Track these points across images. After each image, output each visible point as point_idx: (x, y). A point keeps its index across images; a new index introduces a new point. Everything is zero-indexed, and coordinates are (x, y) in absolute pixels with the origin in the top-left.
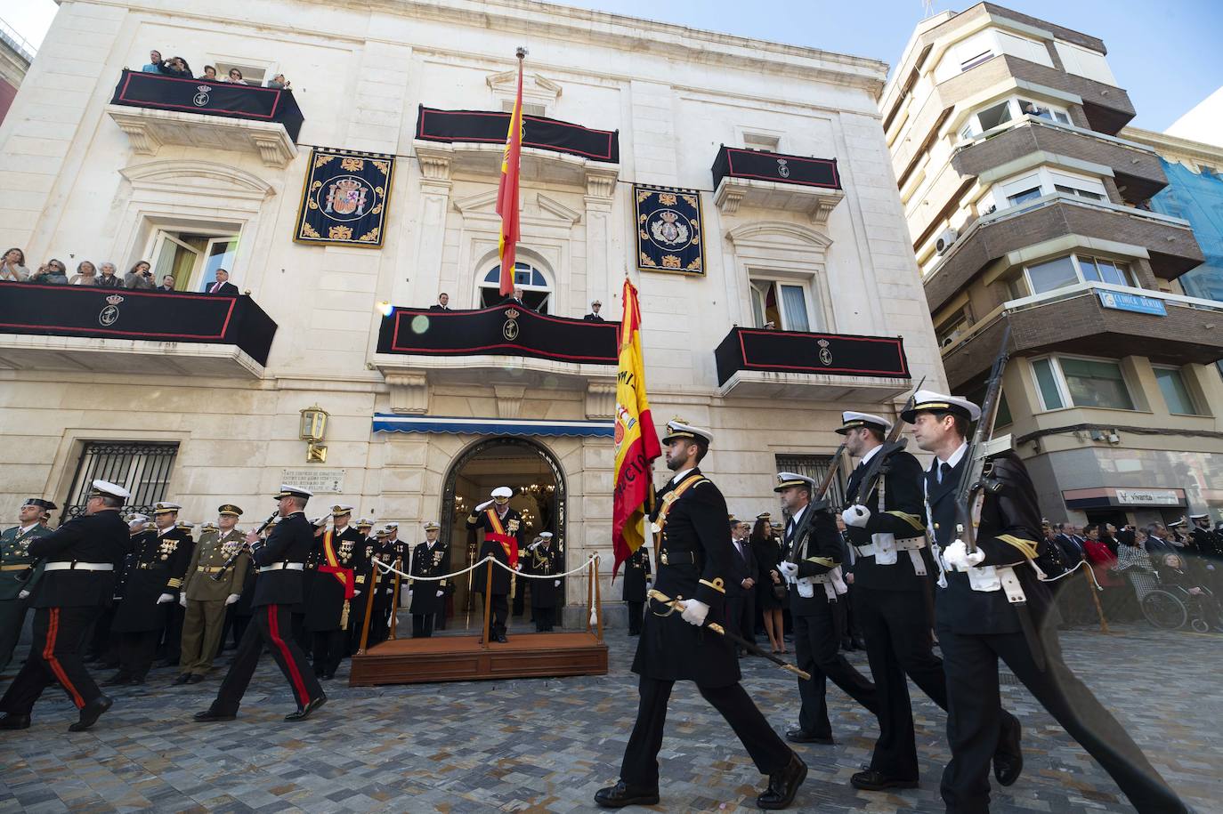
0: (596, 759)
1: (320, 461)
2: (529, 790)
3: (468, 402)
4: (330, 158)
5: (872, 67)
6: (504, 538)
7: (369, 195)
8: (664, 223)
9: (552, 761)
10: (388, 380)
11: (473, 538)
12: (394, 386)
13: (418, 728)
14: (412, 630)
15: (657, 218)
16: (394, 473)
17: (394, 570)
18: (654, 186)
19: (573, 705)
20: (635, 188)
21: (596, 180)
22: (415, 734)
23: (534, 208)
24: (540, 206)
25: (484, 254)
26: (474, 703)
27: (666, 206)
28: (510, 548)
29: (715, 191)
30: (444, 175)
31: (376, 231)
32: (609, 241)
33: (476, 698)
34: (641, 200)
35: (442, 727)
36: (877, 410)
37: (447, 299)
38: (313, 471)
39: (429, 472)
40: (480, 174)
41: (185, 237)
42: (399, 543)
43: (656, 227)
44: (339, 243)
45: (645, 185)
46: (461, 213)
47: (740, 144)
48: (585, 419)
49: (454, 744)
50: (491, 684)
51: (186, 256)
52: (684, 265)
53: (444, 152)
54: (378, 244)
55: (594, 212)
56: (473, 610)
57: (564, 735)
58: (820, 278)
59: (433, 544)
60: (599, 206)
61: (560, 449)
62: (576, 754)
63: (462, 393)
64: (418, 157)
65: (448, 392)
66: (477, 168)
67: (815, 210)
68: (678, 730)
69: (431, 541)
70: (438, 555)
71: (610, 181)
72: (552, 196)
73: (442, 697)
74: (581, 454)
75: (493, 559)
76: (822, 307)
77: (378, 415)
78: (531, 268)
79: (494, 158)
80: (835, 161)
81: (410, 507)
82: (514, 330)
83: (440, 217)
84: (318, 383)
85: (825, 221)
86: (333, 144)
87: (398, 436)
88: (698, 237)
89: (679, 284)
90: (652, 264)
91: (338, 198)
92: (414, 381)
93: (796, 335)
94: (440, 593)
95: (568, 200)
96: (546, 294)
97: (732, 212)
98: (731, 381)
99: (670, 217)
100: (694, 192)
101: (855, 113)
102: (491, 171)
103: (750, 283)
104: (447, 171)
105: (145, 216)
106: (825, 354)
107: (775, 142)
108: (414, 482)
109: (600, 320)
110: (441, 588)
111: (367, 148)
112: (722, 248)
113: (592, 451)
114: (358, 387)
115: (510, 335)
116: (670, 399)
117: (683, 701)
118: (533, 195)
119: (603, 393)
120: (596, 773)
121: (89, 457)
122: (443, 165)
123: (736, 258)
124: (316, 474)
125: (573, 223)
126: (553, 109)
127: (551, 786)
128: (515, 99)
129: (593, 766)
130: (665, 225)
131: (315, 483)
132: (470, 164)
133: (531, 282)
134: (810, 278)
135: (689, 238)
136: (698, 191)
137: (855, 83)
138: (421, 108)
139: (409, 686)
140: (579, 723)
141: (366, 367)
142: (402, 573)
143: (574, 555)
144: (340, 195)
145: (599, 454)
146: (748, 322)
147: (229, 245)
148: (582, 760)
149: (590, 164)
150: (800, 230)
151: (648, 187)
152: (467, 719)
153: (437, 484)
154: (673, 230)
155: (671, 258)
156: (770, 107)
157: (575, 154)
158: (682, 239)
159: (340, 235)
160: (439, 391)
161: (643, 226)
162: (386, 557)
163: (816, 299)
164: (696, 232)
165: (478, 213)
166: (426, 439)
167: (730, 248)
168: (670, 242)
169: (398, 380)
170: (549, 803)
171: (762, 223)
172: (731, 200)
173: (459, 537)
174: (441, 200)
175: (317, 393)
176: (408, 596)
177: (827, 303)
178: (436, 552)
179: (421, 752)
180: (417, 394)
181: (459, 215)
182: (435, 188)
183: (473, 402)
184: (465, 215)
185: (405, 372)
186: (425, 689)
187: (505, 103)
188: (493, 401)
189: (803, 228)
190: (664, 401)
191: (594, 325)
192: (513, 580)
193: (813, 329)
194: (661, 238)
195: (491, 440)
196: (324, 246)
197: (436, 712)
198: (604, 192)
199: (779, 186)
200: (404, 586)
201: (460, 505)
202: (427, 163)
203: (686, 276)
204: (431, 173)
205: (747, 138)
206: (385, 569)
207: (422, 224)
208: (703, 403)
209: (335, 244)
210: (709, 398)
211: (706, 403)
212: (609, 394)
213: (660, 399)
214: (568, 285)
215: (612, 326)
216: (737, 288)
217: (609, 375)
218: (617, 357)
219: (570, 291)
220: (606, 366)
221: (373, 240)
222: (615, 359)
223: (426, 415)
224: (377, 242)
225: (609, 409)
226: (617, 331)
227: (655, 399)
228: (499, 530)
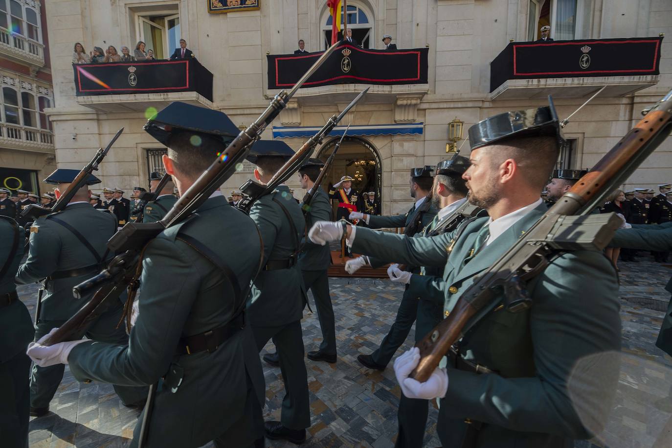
3: (323, 116)
25: (324, 3)
36: (617, 102)
37: (304, 44)
41: (153, 18)
44: (234, 9)
48: (394, 123)
51: (157, 32)
61: (378, 143)
63: (319, 111)
65: (311, 111)
74: (391, 146)
76: (592, 12)
77: (275, 128)
78: (357, 9)
82: (348, 64)
84: (241, 110)
87: (287, 139)
93: (562, 44)
96: (367, 30)
98: (501, 89)
105: (129, 8)
106: (585, 59)
113: (398, 144)
115: (346, 69)
116: (452, 105)
119: (406, 104)
121: (150, 157)
133: (357, 22)
141: (264, 98)
143: (386, 205)
145: (402, 146)
146: (522, 37)
147: (176, 20)
159: (234, 3)
160: (306, 110)
166: (302, 141)
175: (241, 116)
177: (598, 7)
180: (294, 113)
183: (326, 116)
190: (448, 107)
193: (578, 37)
195: (337, 139)
196: (226, 13)
208: (476, 105)
209: (231, 10)
210: (481, 102)
211: (478, 106)
212: (410, 105)
213: (445, 105)
214: (384, 20)
215: (415, 52)
216: (518, 3)
217: (411, 92)
218: (417, 77)
219: (385, 25)
220: (410, 85)
221: (254, 4)
222: (416, 79)
223: (300, 126)
224: (256, 5)
225: (410, 116)
226: (419, 57)
227: (442, 106)
228: (347, 202)
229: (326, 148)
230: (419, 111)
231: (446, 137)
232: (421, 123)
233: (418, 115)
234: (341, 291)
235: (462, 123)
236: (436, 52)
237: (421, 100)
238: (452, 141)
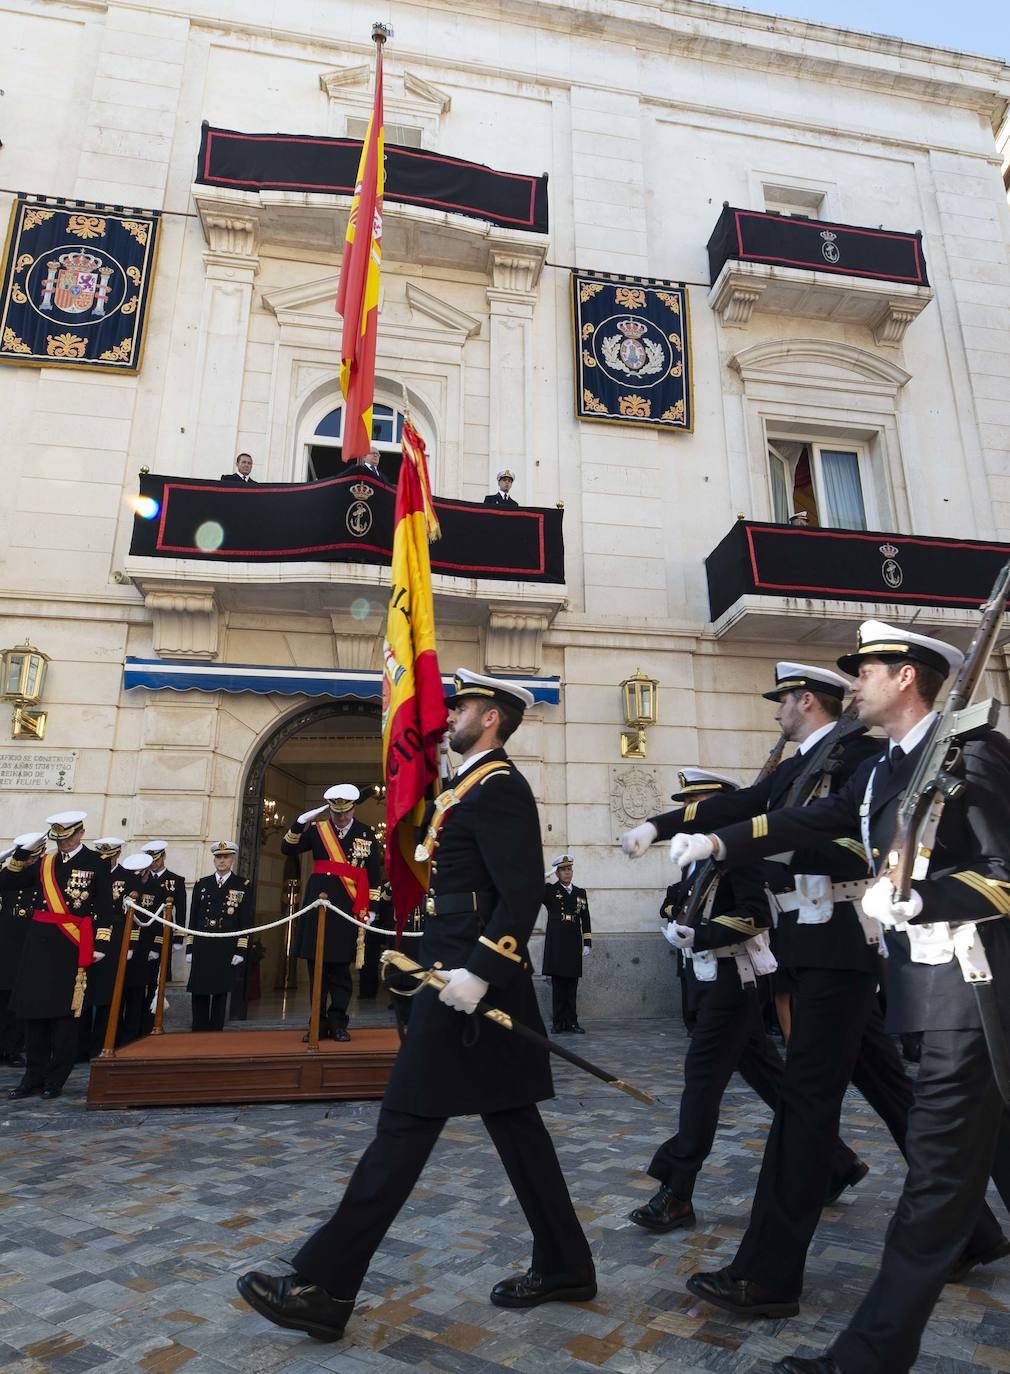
0: (495, 1228)
1: (35, 736)
2: (383, 1276)
3: (288, 647)
4: (47, 215)
5: (988, 72)
6: (346, 869)
7: (116, 282)
8: (624, 338)
9: (422, 1232)
10: (150, 601)
11: (293, 870)
12: (159, 611)
13: (201, 1177)
14: (191, 1019)
15: (611, 330)
16: (160, 759)
17: (160, 920)
18: (607, 275)
19: (458, 1144)
20: (576, 278)
21: (508, 261)
22: (197, 1186)
23: (401, 309)
24: (412, 306)
25: (313, 387)
26: (295, 1139)
27: (627, 310)
28: (356, 886)
29: (712, 285)
30: (245, 248)
31: (127, 344)
32: (529, 365)
33: (297, 1130)
34: (585, 298)
35: (241, 1175)
37: (250, 463)
38: (24, 753)
39: (219, 758)
40: (307, 247)
42: (169, 875)
43: (609, 346)
44: (63, 364)
45: (591, 272)
46: (275, 314)
47: (757, 204)
49: (261, 1202)
50: (322, 1109)
52: (657, 412)
53: (245, 207)
54: (132, 366)
55: (504, 319)
56: (293, 988)
57: (443, 1190)
58: (887, 439)
59: (226, 878)
60: (512, 307)
62: (461, 1220)
63: (274, 626)
64: (199, 215)
65: (251, 624)
66: (303, 237)
67: (882, 321)
68: (630, 1184)
69: (222, 873)
70: (234, 897)
71: (533, 264)
72: (431, 287)
73: (242, 1128)
75: (326, 903)
76: (888, 489)
77: (132, 660)
78: (395, 413)
79: (332, 219)
80: (918, 236)
81: (187, 815)
82: (365, 519)
83: (239, 321)
84: (28, 604)
85: (899, 341)
86: (53, 190)
87: (167, 696)
88: (681, 365)
89: (647, 445)
90: (602, 409)
91: (62, 285)
92: (194, 604)
93: (842, 536)
94: (237, 959)
95: (460, 296)
97: (740, 322)
98: (732, 611)
99: (633, 328)
100: (676, 286)
101: (955, 152)
102: (328, 243)
103: (768, 446)
104: (251, 241)
106: (891, 569)
107: (817, 201)
108: (194, 775)
109: (511, 504)
110: (240, 951)
111: (111, 198)
112: (722, 384)
114: (99, 613)
115: (357, 529)
116: (627, 642)
117: (639, 1138)
118: (400, 284)
119: (515, 629)
120: (495, 1250)
122: (243, 230)
123: (745, 402)
124: (27, 758)
125: (468, 337)
126: (436, 135)
127: (421, 1271)
128: (369, 115)
129: (489, 1240)
130: (625, 343)
131: (26, 774)
132: (291, 229)
133: (394, 438)
134: (870, 438)
135: (665, 365)
136: (682, 284)
137: (957, 99)
138: (206, 128)
139: (187, 1110)
140: (466, 1171)
141: (112, 579)
142: (174, 926)
144: (66, 279)
146: (762, 512)
148: (471, 1230)
149: (499, 233)
150: (856, 356)
151: (597, 276)
152: (283, 1163)
153: (233, 777)
154: (639, 352)
155: (635, 401)
156: (809, 138)
157: (472, 215)
158: (654, 367)
159: (66, 350)
160: (238, 621)
161: (587, 345)
162: (147, 899)
163: (879, 476)
164: (678, 356)
165: (299, 315)
166: (215, 702)
167: (736, 386)
168: (633, 373)
169: (166, 602)
170: (417, 1297)
171: (792, 342)
172: (740, 301)
173: (270, 869)
174: (241, 291)
175: (28, 621)
176: (183, 964)
177: (897, 482)
178: (231, 892)
179: (206, 1215)
180: (200, 625)
181: (271, 318)
182: (230, 271)
183: (295, 641)
184: (281, 318)
185: (180, 588)
186: (213, 1114)
187: (351, 123)
188: (329, 639)
189: (862, 352)
190: (618, 644)
191: (502, 513)
192: (361, 939)
193: (873, 526)
194: (618, 366)
195: (324, 706)
196: (40, 369)
197: (229, 1153)
198: (522, 283)
199: (821, 277)
200: (176, 947)
201: (271, 815)
202: (216, 226)
203: (661, 431)
204: (223, 245)
205: (770, 192)
206: (146, 918)
207: (208, 333)
208: (684, 648)
209: (57, 365)
210: (694, 641)
211: (688, 648)
212: (524, 631)
213: (611, 641)
214: (458, 444)
215: (532, 515)
216: (746, 454)
217: (525, 599)
218: (539, 568)
219: (461, 453)
220: (521, 583)
221: (123, 360)
222: (536, 572)
223: (214, 661)
224: (130, 364)
225: (525, 657)
226: (541, 524)
227: (602, 641)
228: (337, 856)
229: (289, 729)
230: (549, 651)
231: (618, 719)
232: (555, 679)
233: (545, 658)
234: (298, 1134)
235: (655, 683)
236: (582, 522)
237: (551, 622)
238: (632, 725)
